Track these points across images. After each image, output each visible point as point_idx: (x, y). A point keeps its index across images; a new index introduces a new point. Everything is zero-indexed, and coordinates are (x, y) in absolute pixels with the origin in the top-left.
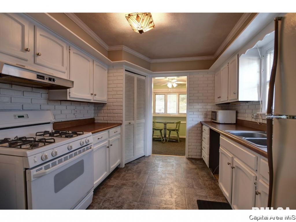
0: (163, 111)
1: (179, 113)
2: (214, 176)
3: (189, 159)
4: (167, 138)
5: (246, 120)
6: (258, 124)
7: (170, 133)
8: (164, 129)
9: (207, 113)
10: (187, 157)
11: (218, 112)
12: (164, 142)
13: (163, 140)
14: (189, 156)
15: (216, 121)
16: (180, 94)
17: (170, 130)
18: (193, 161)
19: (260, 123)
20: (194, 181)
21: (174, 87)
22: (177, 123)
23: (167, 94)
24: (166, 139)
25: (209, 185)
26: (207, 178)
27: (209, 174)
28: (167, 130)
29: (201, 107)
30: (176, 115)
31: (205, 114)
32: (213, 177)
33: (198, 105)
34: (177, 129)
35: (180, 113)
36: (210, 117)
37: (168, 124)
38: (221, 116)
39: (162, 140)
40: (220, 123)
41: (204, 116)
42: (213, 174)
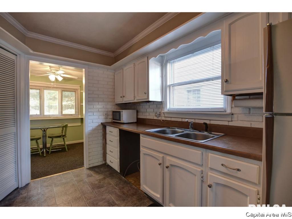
0: (38, 112)
1: (62, 115)
2: (127, 179)
3: (90, 169)
4: (49, 148)
5: (147, 118)
6: (162, 121)
7: (52, 141)
8: (43, 136)
9: (107, 113)
10: (88, 168)
11: (122, 112)
12: (45, 155)
13: (43, 153)
14: (90, 165)
15: (120, 120)
16: (62, 91)
17: (52, 138)
18: (96, 169)
19: (163, 120)
20: (112, 195)
21: (58, 81)
22: (63, 127)
23: (44, 89)
24: (46, 150)
25: (128, 191)
26: (121, 184)
27: (121, 179)
28: (49, 137)
29: (102, 107)
30: (58, 116)
31: (106, 114)
32: (126, 181)
33: (98, 104)
34: (64, 134)
35: (63, 113)
36: (111, 117)
37: (49, 129)
38: (126, 116)
39: (41, 154)
40: (125, 122)
41: (105, 116)
42: (125, 177)
